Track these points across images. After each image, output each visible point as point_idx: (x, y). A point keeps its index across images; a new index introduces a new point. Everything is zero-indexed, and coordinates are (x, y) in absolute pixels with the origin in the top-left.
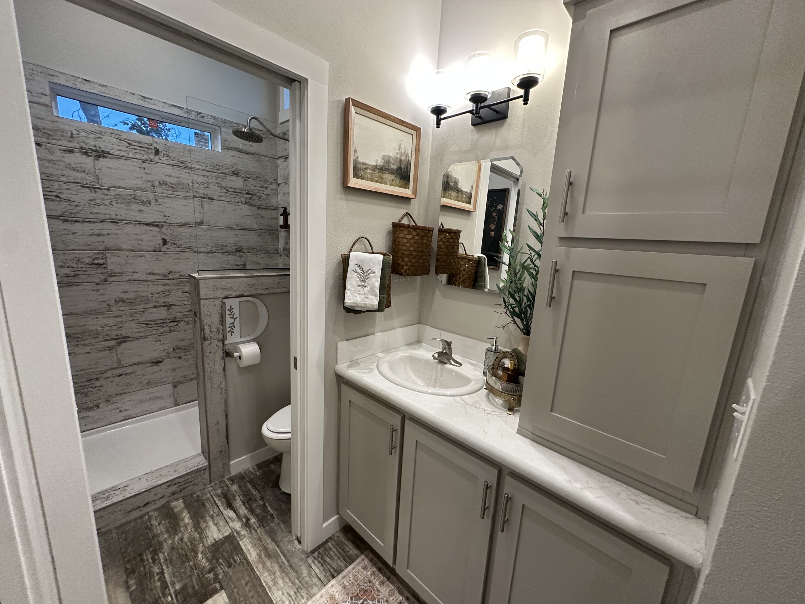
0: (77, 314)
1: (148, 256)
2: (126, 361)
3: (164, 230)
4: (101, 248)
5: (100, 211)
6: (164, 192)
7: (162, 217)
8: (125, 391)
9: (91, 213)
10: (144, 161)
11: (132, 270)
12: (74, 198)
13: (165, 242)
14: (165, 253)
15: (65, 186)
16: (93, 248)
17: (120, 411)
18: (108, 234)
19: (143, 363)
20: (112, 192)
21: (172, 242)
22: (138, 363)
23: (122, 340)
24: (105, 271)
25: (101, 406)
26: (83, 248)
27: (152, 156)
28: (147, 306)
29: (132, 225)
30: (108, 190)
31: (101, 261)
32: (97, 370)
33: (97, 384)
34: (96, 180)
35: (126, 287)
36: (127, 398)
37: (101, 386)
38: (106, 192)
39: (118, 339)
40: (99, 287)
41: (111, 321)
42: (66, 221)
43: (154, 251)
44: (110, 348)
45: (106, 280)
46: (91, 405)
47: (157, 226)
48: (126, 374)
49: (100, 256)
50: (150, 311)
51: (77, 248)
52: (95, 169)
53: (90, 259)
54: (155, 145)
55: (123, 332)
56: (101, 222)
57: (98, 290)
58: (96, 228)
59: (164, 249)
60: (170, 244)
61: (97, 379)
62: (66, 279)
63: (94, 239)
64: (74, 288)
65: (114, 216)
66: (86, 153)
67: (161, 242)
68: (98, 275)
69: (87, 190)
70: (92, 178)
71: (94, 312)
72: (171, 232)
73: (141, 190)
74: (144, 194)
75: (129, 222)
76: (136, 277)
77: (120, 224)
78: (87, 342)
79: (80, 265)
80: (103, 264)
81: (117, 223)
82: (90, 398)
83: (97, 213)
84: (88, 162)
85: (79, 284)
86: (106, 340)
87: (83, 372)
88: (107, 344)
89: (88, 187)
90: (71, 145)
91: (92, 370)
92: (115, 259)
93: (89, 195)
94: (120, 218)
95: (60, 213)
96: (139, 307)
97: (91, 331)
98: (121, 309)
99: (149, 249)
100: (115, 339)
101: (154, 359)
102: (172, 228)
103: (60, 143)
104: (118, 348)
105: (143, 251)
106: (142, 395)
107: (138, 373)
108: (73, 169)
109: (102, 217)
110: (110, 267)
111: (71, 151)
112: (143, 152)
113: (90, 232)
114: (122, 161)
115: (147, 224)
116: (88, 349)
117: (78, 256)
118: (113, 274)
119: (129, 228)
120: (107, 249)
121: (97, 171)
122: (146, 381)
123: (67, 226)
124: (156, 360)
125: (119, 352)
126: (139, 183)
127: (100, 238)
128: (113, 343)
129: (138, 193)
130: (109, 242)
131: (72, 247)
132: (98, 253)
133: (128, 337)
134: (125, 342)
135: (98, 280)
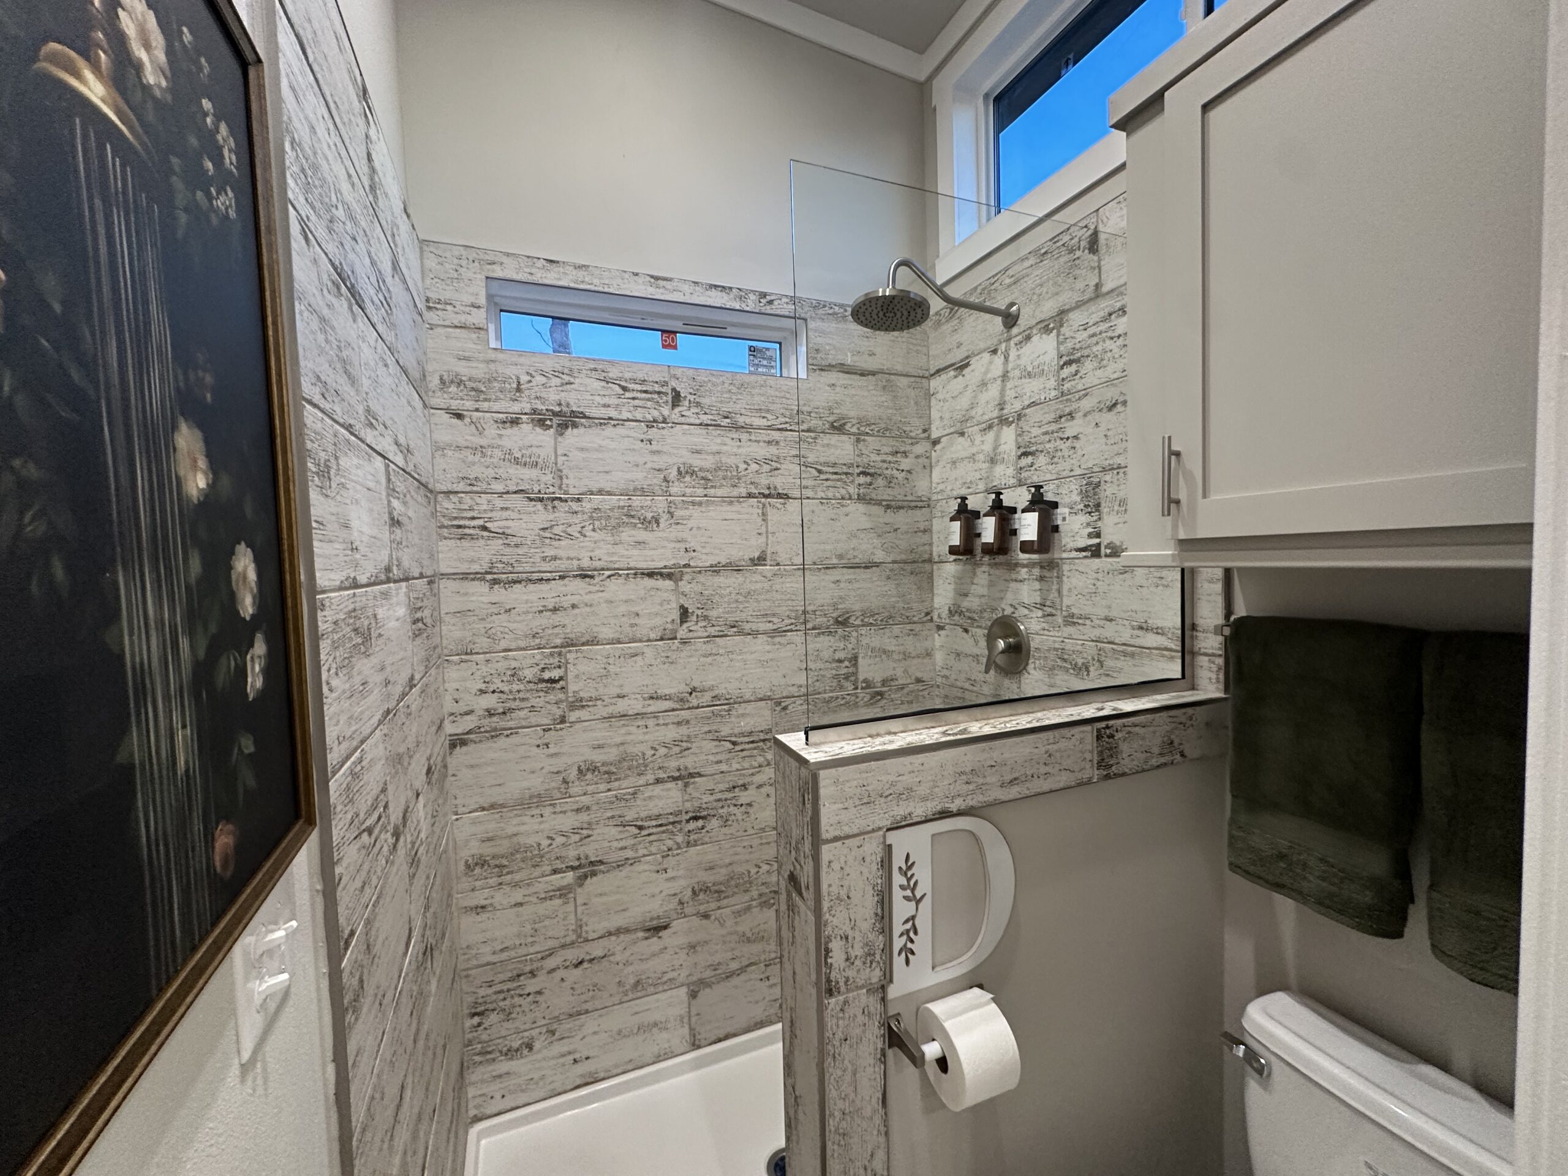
0: (502, 806)
1: (649, 652)
2: (596, 926)
3: (684, 585)
4: (558, 641)
5: (561, 553)
6: (688, 491)
7: (682, 553)
8: (585, 1007)
9: (544, 559)
10: (651, 424)
11: (615, 691)
12: (514, 527)
13: (684, 614)
14: (684, 642)
15: (499, 503)
16: (543, 642)
17: (575, 1061)
18: (574, 606)
19: (627, 931)
20: (587, 506)
21: (699, 612)
22: (619, 931)
23: (587, 869)
24: (562, 696)
25: (537, 1045)
26: (522, 644)
27: (666, 411)
28: (642, 781)
29: (621, 580)
30: (579, 500)
31: (555, 674)
32: (537, 948)
33: (531, 986)
34: (557, 482)
35: (601, 733)
36: (590, 1024)
37: (539, 993)
38: (575, 506)
39: (580, 867)
40: (551, 736)
41: (568, 822)
42: (495, 582)
43: (662, 639)
44: (563, 893)
45: (563, 720)
46: (516, 1044)
47: (669, 576)
48: (591, 961)
49: (555, 661)
50: (648, 792)
51: (513, 646)
52: (556, 456)
53: (536, 669)
54: (673, 383)
55: (591, 850)
56: (562, 578)
57: (547, 745)
58: (549, 593)
59: (682, 633)
60: (694, 618)
61: (533, 974)
62: (486, 722)
63: (546, 620)
64: (502, 742)
65: (586, 563)
66: (540, 420)
67: (676, 615)
68: (547, 705)
69: (539, 505)
70: (548, 478)
71: (534, 801)
72: (698, 588)
73: (643, 492)
74: (647, 501)
75: (615, 573)
76: (622, 706)
77: (597, 579)
78: (517, 877)
79: (515, 687)
80: (561, 679)
81: (592, 577)
82: (518, 1024)
83: (555, 558)
84: (543, 440)
85: (512, 732)
86: (555, 872)
87: (504, 956)
88: (558, 880)
89: (541, 500)
90: (516, 407)
91: (522, 951)
92: (584, 667)
93: (541, 516)
94: (598, 564)
95: (486, 567)
96: (625, 784)
97: (528, 848)
98: (590, 789)
99: (653, 636)
100: (573, 868)
101: (652, 919)
102: (701, 578)
103: (496, 406)
104: (579, 890)
105: (641, 641)
106: (621, 1017)
107: (618, 958)
108: (517, 461)
109: (562, 565)
110: (572, 687)
111: (515, 422)
112: (649, 404)
113: (539, 605)
114: (609, 431)
115: (651, 575)
116: (518, 896)
117: (514, 664)
118: (578, 704)
119: (616, 588)
120: (570, 643)
121: (561, 459)
122: (632, 980)
123: (500, 594)
124: (655, 923)
125: (580, 901)
126: (639, 477)
127: (557, 618)
128: (570, 877)
129: (637, 501)
130: (574, 624)
131: (503, 644)
132: (552, 655)
133: (601, 862)
134: (594, 874)
135: (546, 721)
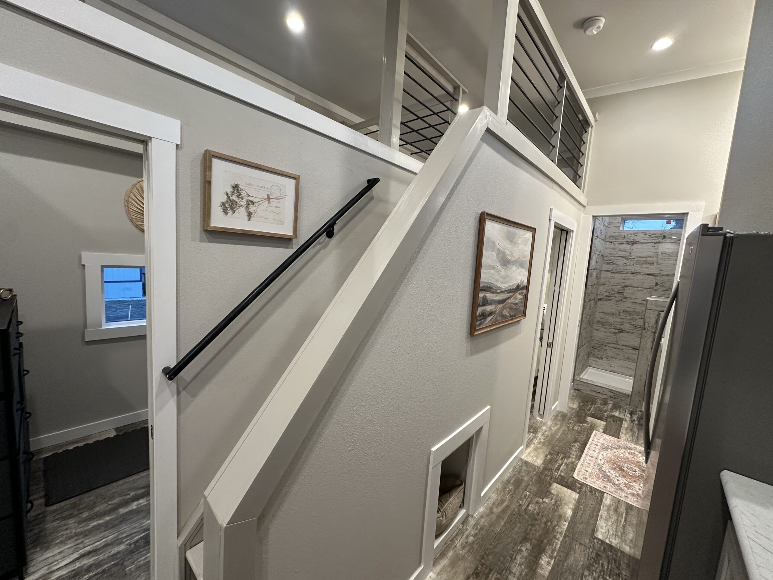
0: (606, 313)
1: (645, 291)
2: (620, 342)
3: (658, 278)
4: (624, 285)
5: (627, 268)
6: (664, 257)
7: (659, 271)
8: (615, 357)
9: (624, 269)
10: (655, 243)
11: (635, 297)
12: (618, 263)
13: (657, 284)
14: (655, 290)
15: (616, 258)
16: (620, 285)
17: (611, 366)
18: (628, 279)
19: (628, 346)
20: (635, 259)
21: (661, 284)
22: (625, 346)
23: (621, 331)
24: (622, 296)
25: (604, 359)
26: (616, 285)
27: (660, 240)
28: (638, 317)
29: (641, 275)
30: (634, 258)
31: (622, 291)
32: (607, 341)
33: (605, 348)
34: (629, 255)
35: (630, 305)
36: (615, 361)
37: (606, 350)
38: (633, 259)
39: (619, 330)
40: (618, 303)
41: (618, 320)
42: (613, 272)
43: (649, 289)
44: (615, 333)
45: (621, 300)
46: (600, 357)
47: (654, 276)
48: (618, 349)
49: (622, 289)
50: (639, 320)
51: (614, 284)
52: (630, 249)
53: (617, 290)
54: (664, 234)
55: (622, 327)
56: (627, 273)
57: (617, 305)
58: (623, 276)
59: (655, 288)
60: (659, 286)
61: (605, 346)
62: (606, 297)
63: (623, 281)
64: (608, 302)
65: (633, 271)
66: (628, 243)
67: (654, 284)
68: (619, 297)
69: (625, 259)
70: (628, 254)
71: (612, 314)
72: (662, 279)
73: (651, 257)
74: (651, 259)
75: (640, 274)
76: (636, 301)
77: (635, 274)
78: (606, 327)
79: (613, 292)
80: (623, 292)
81: (634, 274)
82: (601, 353)
83: (626, 269)
84: (628, 247)
85: (610, 300)
86: (614, 329)
87: (600, 340)
88: (614, 330)
89: (625, 258)
90: (623, 241)
91: (604, 341)
92: (630, 291)
93: (625, 261)
94: (636, 271)
95: (611, 270)
96: (633, 316)
97: (610, 322)
98: (625, 315)
99: (647, 288)
100: (618, 329)
101: (634, 346)
102: (663, 277)
103: (619, 241)
104: (618, 334)
105: (643, 288)
106: (623, 363)
107: (624, 351)
108: (621, 251)
109: (627, 271)
110: (625, 294)
111: (622, 243)
112: (656, 239)
113: (621, 278)
114: (645, 245)
115: (649, 275)
116: (605, 330)
117: (613, 288)
118: (625, 298)
119: (639, 277)
120: (626, 286)
121: (631, 250)
122: (627, 357)
123: (613, 275)
124: (635, 347)
125: (618, 336)
126: (650, 254)
127: (624, 281)
128: (617, 331)
129: (648, 259)
130: (628, 283)
131: (612, 284)
132: (622, 288)
133: (624, 331)
134: (622, 332)
135: (618, 300)
